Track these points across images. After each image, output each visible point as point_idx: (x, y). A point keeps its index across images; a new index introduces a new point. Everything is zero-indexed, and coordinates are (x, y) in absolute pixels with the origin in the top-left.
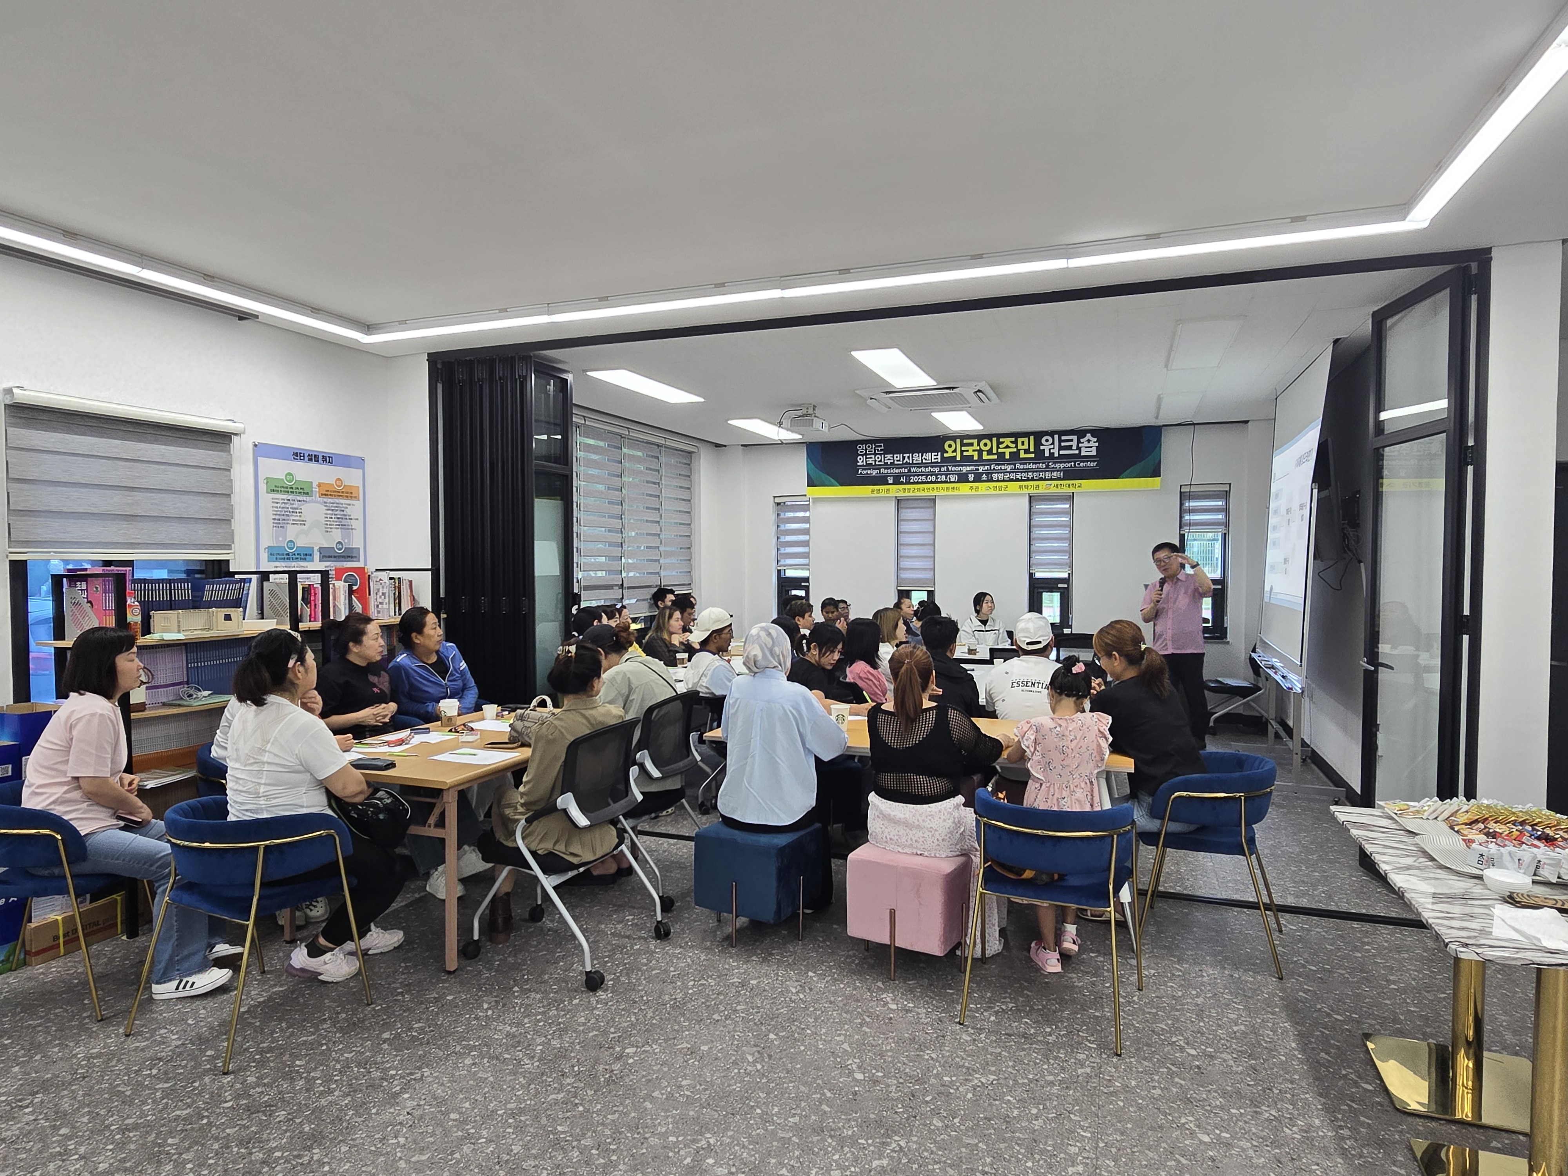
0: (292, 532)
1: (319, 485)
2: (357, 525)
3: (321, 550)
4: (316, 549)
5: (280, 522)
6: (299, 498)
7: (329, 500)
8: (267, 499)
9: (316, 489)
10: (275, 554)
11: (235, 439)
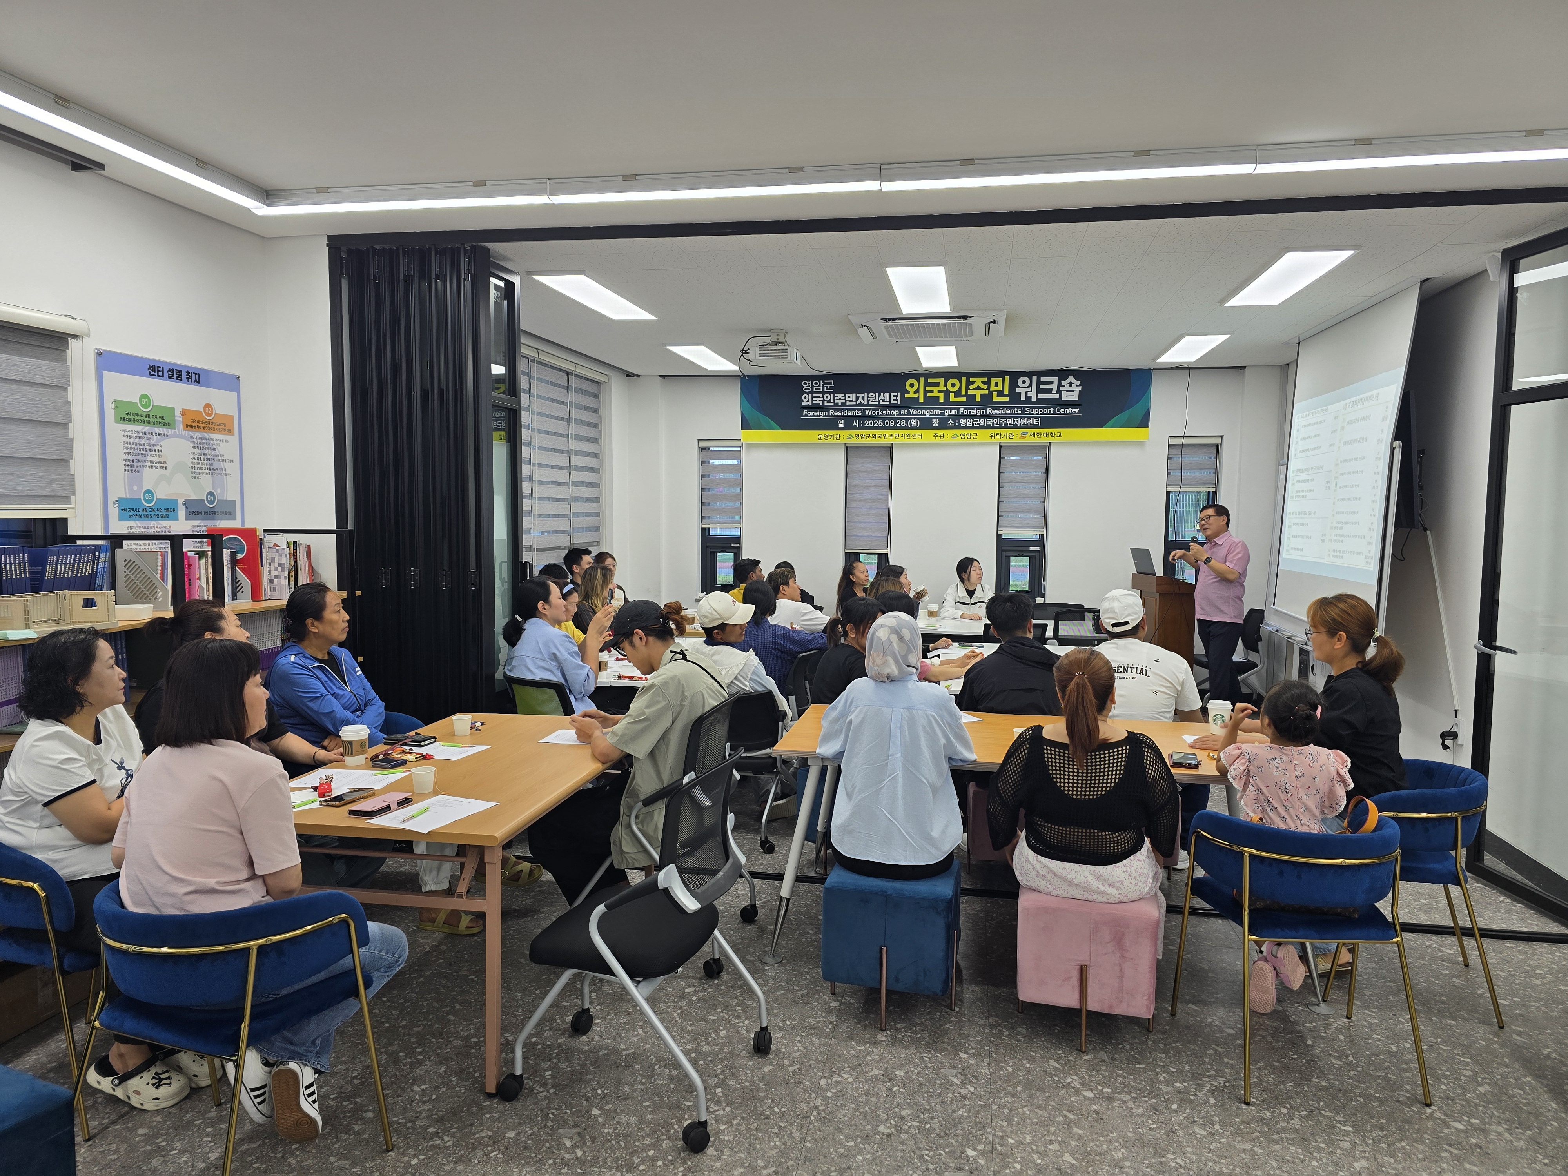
0: (150, 478)
1: (184, 413)
2: (232, 469)
3: (187, 504)
4: (181, 501)
5: (133, 466)
6: (157, 430)
7: (197, 434)
8: (116, 431)
9: (179, 418)
10: (130, 510)
11: (72, 343)
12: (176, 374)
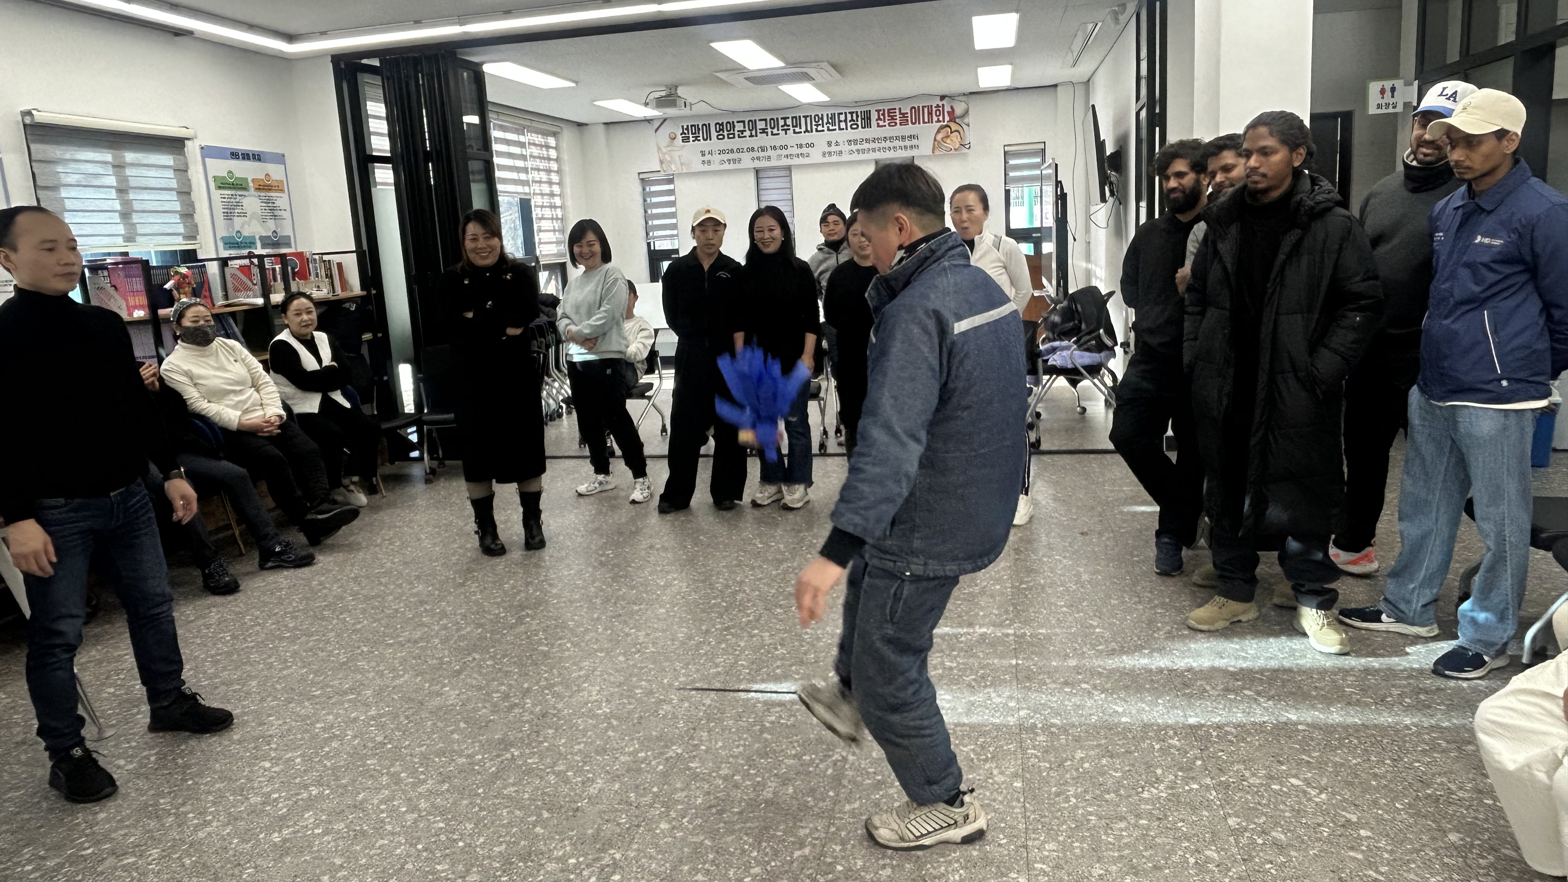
0: (238, 224)
1: (253, 180)
2: (286, 215)
3: (262, 238)
4: (257, 237)
5: (229, 216)
6: (239, 193)
7: (263, 194)
8: (217, 194)
9: (251, 184)
10: (230, 243)
11: (187, 142)
12: (247, 156)
